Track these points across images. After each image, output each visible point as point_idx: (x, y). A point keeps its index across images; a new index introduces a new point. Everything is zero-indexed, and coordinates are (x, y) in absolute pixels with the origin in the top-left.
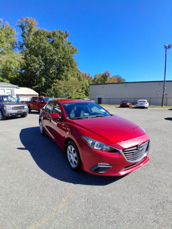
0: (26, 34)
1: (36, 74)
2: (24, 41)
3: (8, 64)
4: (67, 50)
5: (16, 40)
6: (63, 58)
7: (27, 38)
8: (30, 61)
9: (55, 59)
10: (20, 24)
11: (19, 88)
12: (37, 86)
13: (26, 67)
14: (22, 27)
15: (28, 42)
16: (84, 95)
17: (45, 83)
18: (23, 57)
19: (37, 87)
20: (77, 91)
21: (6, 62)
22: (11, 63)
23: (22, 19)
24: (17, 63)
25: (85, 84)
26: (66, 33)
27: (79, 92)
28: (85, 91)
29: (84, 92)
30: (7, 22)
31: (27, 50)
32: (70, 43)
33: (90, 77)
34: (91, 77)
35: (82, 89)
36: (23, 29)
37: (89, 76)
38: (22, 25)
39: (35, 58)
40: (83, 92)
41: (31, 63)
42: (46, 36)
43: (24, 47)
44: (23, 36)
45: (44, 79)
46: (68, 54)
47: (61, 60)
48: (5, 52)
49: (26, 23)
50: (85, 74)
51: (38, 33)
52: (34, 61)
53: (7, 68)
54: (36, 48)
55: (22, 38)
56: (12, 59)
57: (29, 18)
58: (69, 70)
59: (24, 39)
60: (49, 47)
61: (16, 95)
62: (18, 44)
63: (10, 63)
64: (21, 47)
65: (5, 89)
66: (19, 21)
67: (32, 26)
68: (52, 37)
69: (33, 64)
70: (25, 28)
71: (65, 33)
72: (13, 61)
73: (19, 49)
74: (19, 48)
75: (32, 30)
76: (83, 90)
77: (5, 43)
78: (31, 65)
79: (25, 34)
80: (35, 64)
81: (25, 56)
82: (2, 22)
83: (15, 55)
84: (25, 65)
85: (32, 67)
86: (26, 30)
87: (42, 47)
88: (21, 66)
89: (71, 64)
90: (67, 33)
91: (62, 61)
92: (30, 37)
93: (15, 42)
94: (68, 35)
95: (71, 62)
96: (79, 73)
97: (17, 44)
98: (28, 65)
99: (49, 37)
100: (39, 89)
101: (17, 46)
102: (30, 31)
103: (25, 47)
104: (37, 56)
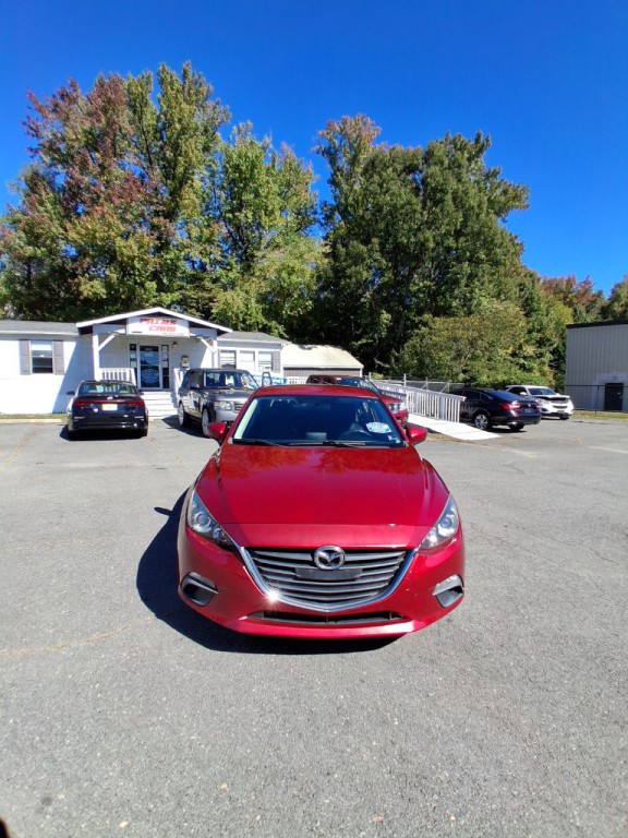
0: (342, 175)
1: (363, 300)
2: (335, 197)
3: (284, 275)
4: (473, 203)
5: (313, 200)
6: (458, 234)
7: (345, 187)
8: (345, 260)
9: (427, 240)
10: (324, 145)
11: (310, 349)
12: (364, 341)
13: (332, 279)
14: (331, 154)
15: (346, 199)
16: (546, 368)
17: (390, 329)
18: (328, 249)
19: (366, 345)
20: (514, 355)
21: (279, 272)
22: (291, 272)
23: (329, 126)
24: (309, 270)
25: (552, 325)
26: (477, 141)
27: (524, 358)
28: (553, 353)
29: (548, 357)
30: (285, 146)
31: (340, 228)
32: (495, 174)
33: (594, 291)
34: (600, 293)
35: (540, 347)
36: (333, 162)
37: (587, 291)
38: (330, 148)
39: (362, 247)
40: (541, 355)
41: (350, 267)
42: (399, 167)
43: (337, 216)
44: (333, 182)
45: (386, 317)
46: (478, 215)
47: (451, 242)
48: (279, 240)
49: (344, 137)
50: (570, 282)
51: (377, 162)
52: (357, 259)
53: (282, 287)
54: (368, 216)
55: (329, 188)
56: (296, 261)
57: (350, 120)
58: (476, 276)
59: (338, 192)
60: (409, 203)
61: (286, 369)
62: (319, 211)
63: (290, 274)
64: (329, 217)
65: (257, 350)
66: (321, 136)
67: (359, 145)
68: (421, 167)
69: (353, 268)
70: (340, 155)
71: (473, 142)
72: (297, 264)
73: (322, 225)
74: (323, 221)
75: (362, 157)
76: (543, 350)
77: (277, 213)
78: (348, 271)
79: (338, 174)
80: (360, 268)
81: (332, 246)
82: (271, 147)
83: (303, 248)
84: (331, 274)
85: (350, 277)
86: (343, 162)
87: (386, 209)
88: (319, 277)
89: (489, 252)
90: (482, 139)
91: (454, 245)
92: (354, 182)
93: (312, 207)
94: (483, 146)
95: (489, 245)
96: (527, 282)
97: (315, 213)
98: (339, 273)
99: (411, 169)
100: (370, 350)
101: (317, 216)
102: (354, 161)
103: (340, 218)
104: (366, 242)
